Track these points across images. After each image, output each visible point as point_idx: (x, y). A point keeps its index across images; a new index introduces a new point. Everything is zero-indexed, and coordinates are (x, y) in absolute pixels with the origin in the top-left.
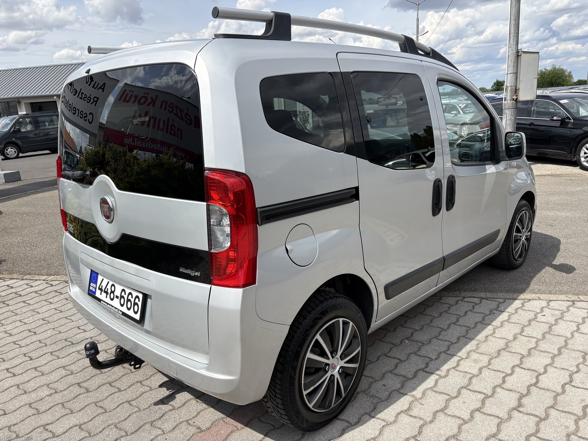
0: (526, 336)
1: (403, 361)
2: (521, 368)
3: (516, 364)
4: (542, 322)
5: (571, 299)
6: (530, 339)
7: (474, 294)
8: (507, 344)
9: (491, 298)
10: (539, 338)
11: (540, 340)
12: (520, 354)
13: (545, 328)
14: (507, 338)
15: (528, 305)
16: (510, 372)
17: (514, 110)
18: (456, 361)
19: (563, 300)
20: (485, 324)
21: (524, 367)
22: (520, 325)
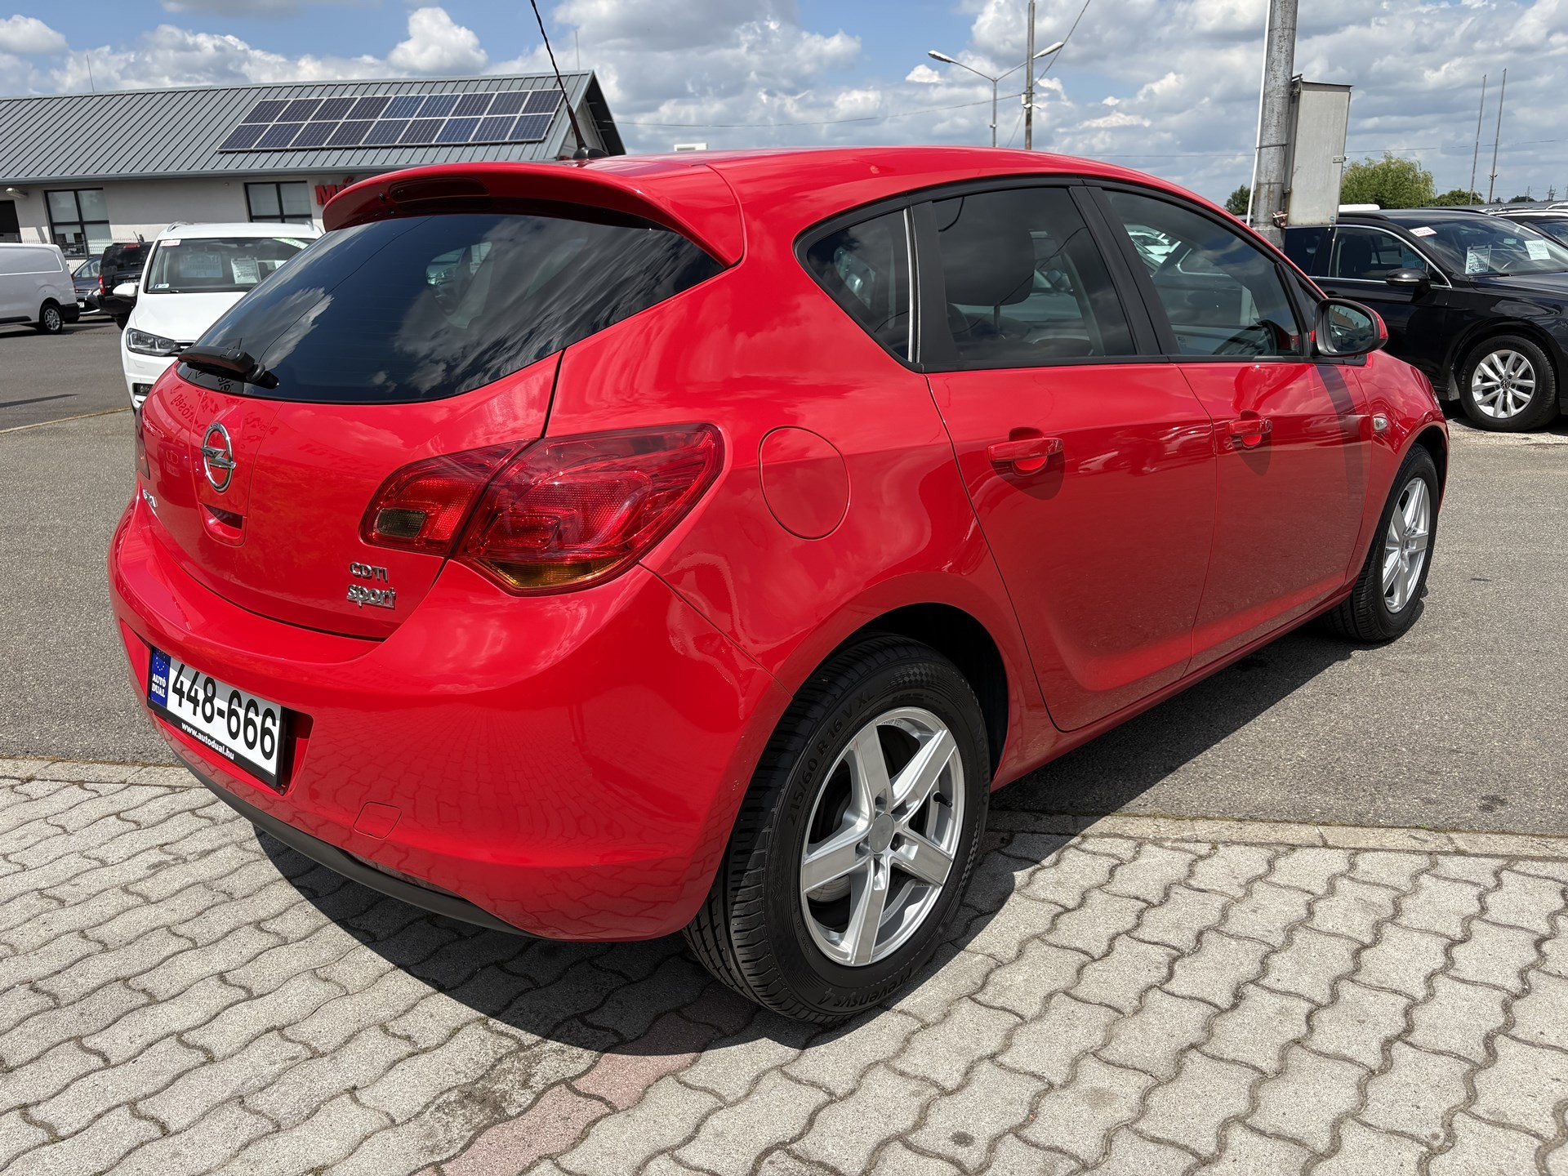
0: (1274, 991)
1: (841, 1099)
2: (1253, 1129)
3: (1234, 1111)
4: (1330, 934)
5: (1427, 847)
6: (1288, 1002)
8: (1208, 1029)
9: (1173, 840)
10: (1318, 999)
11: (1319, 1006)
12: (1255, 1068)
13: (1339, 958)
14: (1210, 998)
15: (1286, 869)
16: (1212, 1149)
18: (1027, 1097)
19: (1399, 847)
20: (1142, 941)
21: (1262, 1127)
22: (1258, 946)
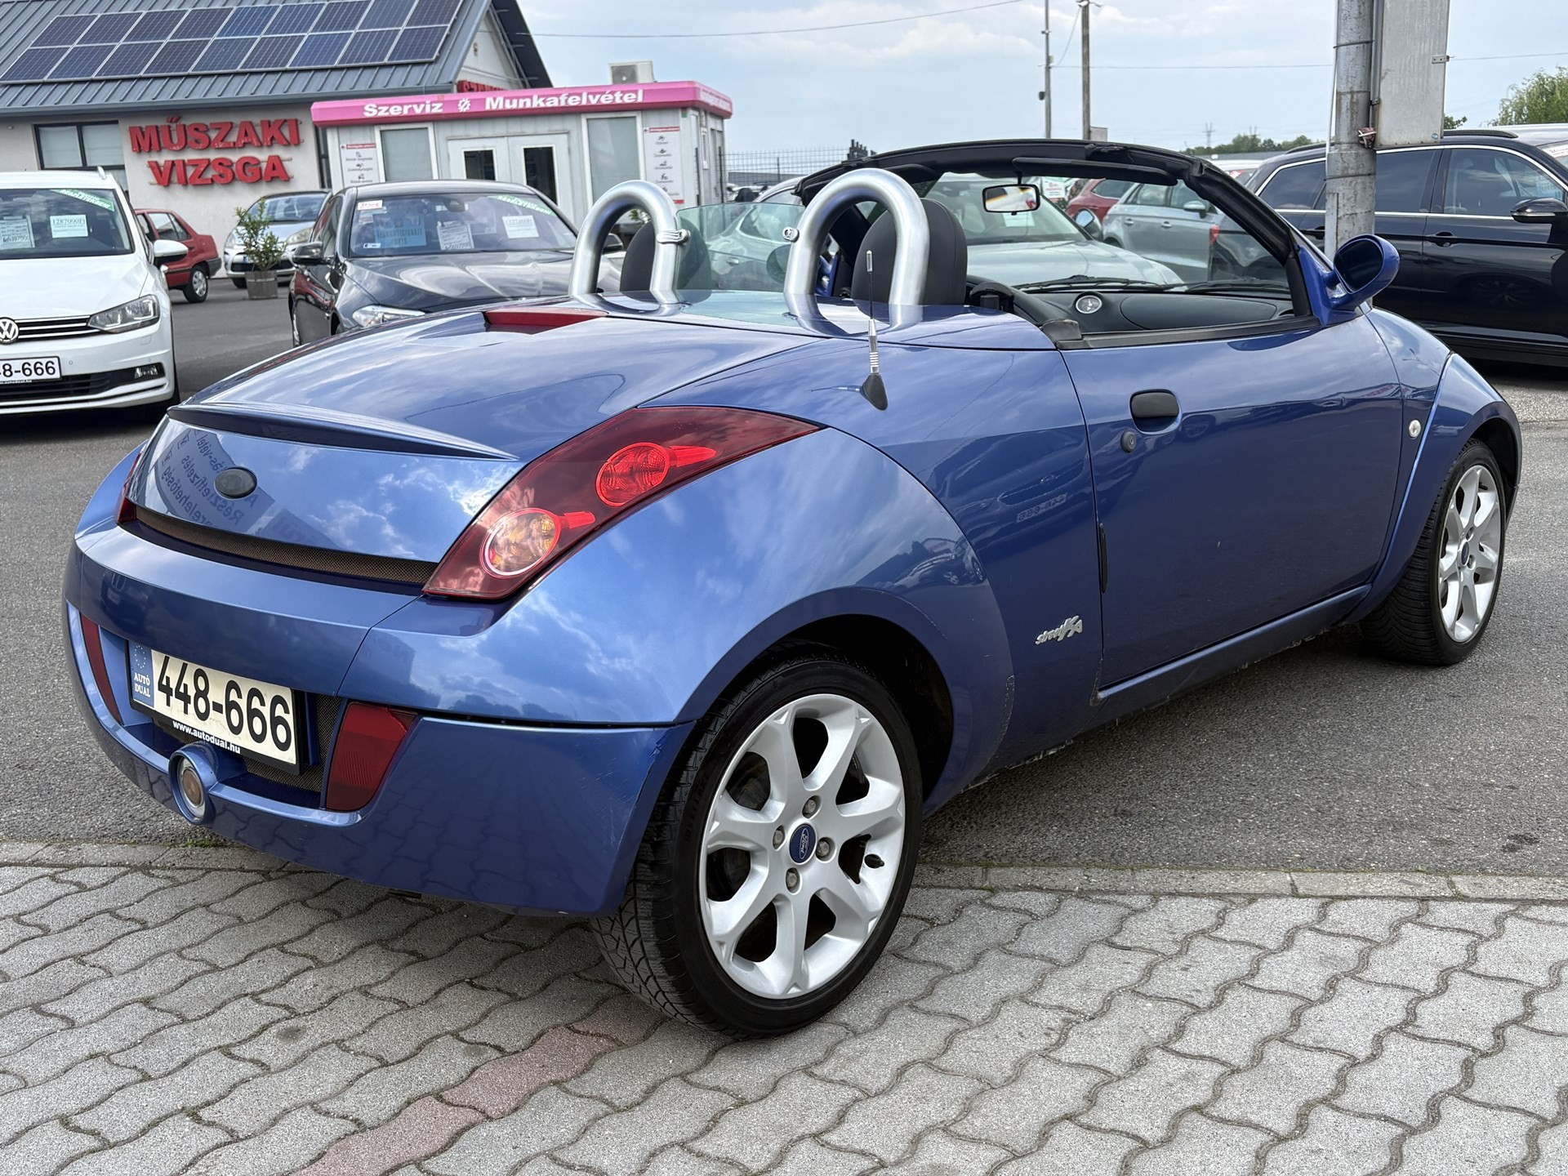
0: (1185, 1056)
4: (1272, 992)
5: (1418, 893)
6: (1197, 1066)
7: (1042, 876)
8: (1091, 1099)
9: (1107, 892)
10: (1236, 1062)
11: (1235, 1071)
12: (1136, 1137)
13: (1275, 1016)
14: (1104, 1066)
15: (1238, 922)
17: (1363, 183)
19: (1385, 893)
20: (1037, 1005)
22: (1178, 1007)
